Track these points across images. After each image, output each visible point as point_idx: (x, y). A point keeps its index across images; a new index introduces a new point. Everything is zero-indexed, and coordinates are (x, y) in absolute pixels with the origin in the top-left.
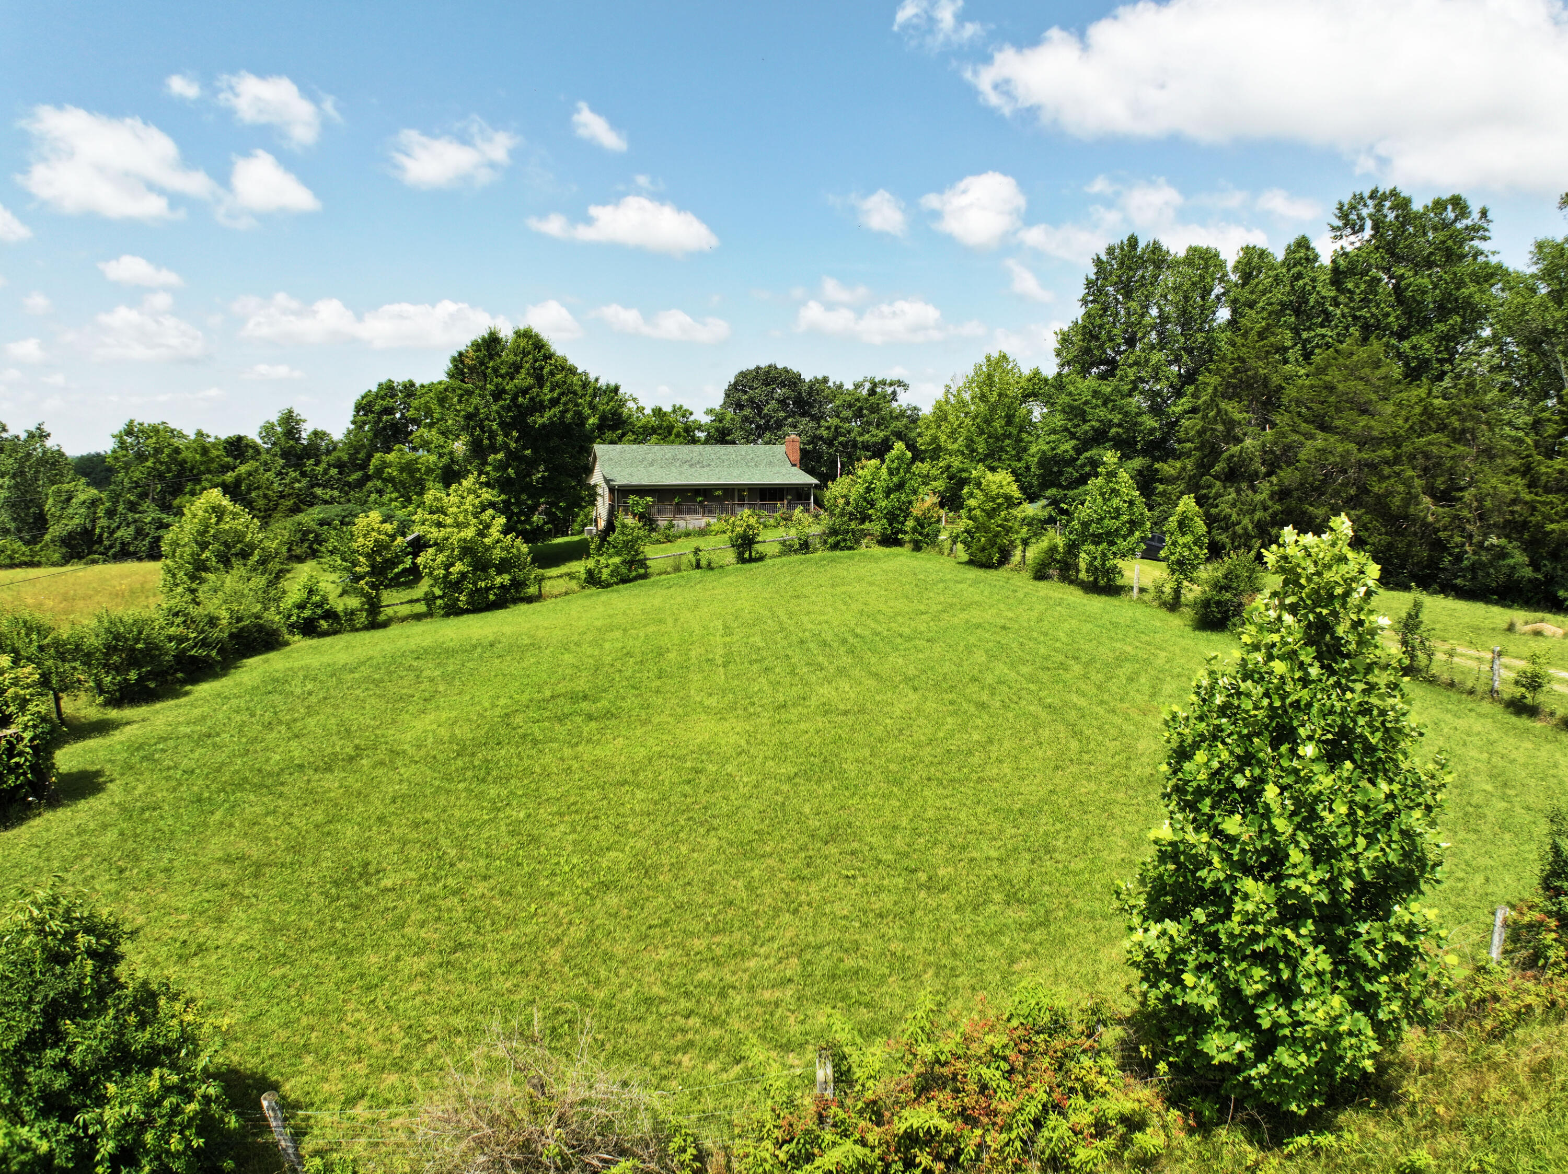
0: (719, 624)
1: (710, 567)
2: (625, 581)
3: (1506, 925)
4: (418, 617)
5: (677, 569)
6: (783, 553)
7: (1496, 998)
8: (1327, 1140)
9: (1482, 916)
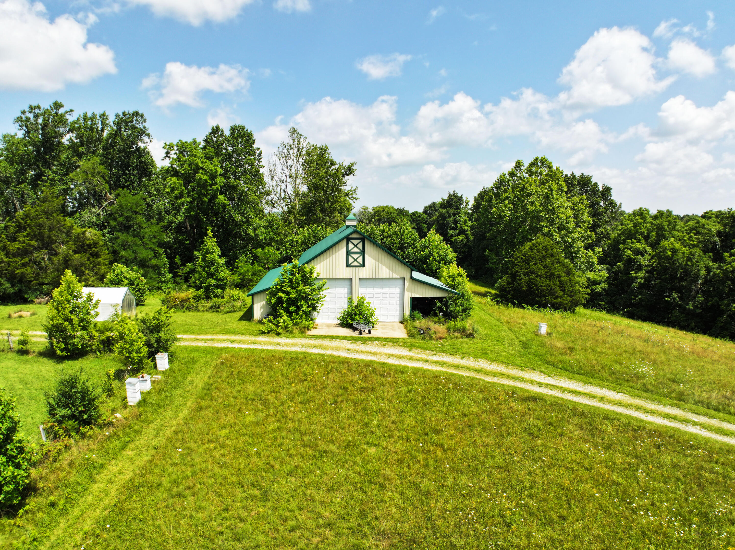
3: (43, 430)
7: (50, 451)
8: (27, 507)
9: (35, 430)
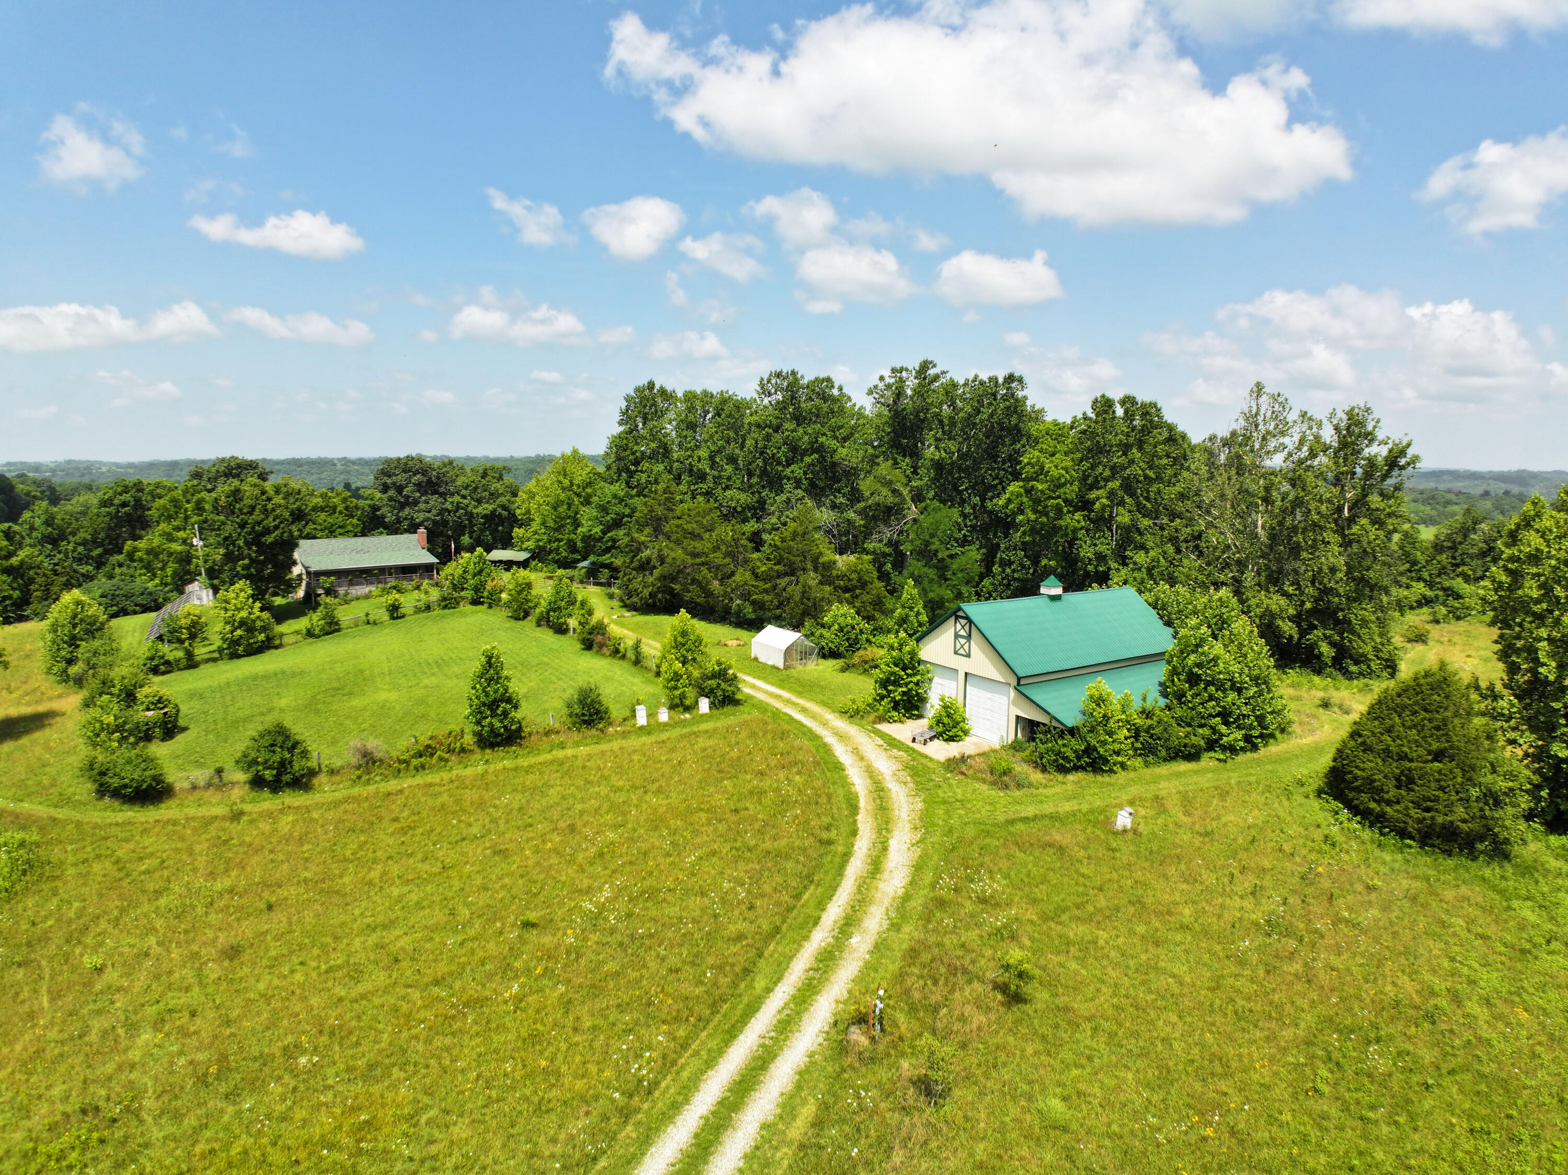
0: (384, 657)
1: (375, 623)
2: (328, 634)
4: (214, 660)
5: (357, 626)
6: (415, 613)
